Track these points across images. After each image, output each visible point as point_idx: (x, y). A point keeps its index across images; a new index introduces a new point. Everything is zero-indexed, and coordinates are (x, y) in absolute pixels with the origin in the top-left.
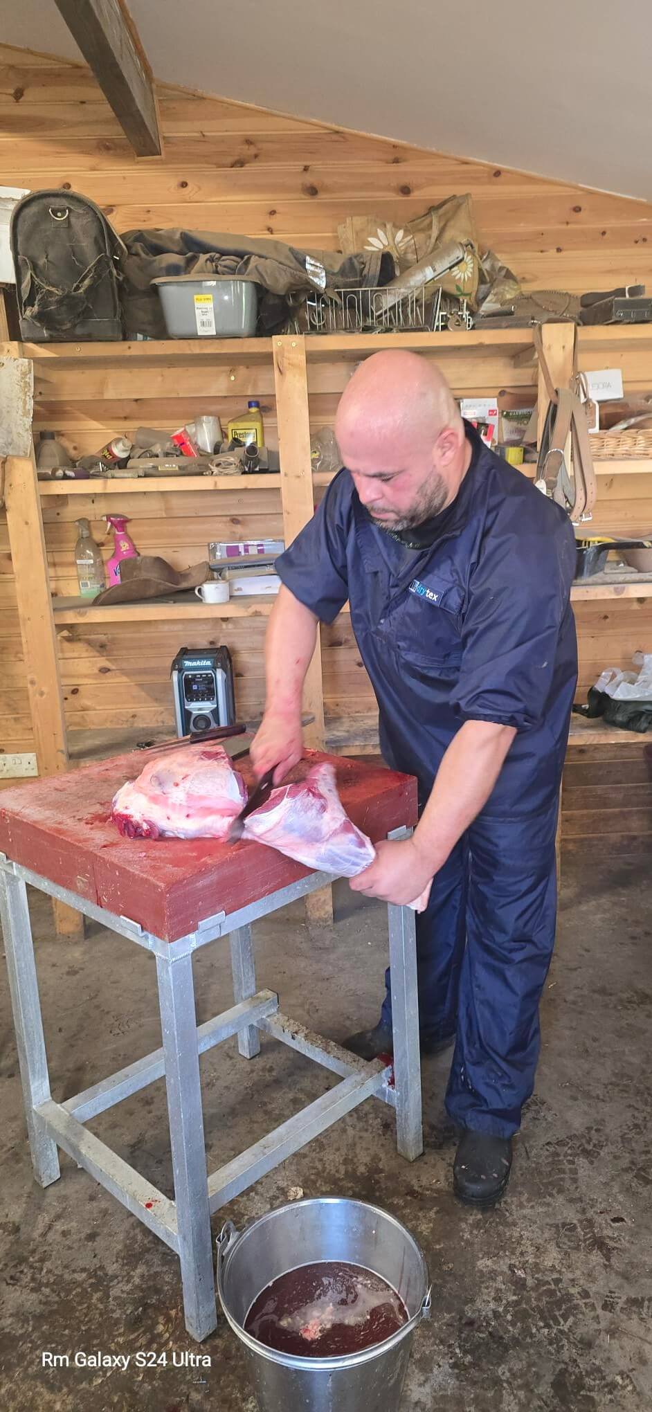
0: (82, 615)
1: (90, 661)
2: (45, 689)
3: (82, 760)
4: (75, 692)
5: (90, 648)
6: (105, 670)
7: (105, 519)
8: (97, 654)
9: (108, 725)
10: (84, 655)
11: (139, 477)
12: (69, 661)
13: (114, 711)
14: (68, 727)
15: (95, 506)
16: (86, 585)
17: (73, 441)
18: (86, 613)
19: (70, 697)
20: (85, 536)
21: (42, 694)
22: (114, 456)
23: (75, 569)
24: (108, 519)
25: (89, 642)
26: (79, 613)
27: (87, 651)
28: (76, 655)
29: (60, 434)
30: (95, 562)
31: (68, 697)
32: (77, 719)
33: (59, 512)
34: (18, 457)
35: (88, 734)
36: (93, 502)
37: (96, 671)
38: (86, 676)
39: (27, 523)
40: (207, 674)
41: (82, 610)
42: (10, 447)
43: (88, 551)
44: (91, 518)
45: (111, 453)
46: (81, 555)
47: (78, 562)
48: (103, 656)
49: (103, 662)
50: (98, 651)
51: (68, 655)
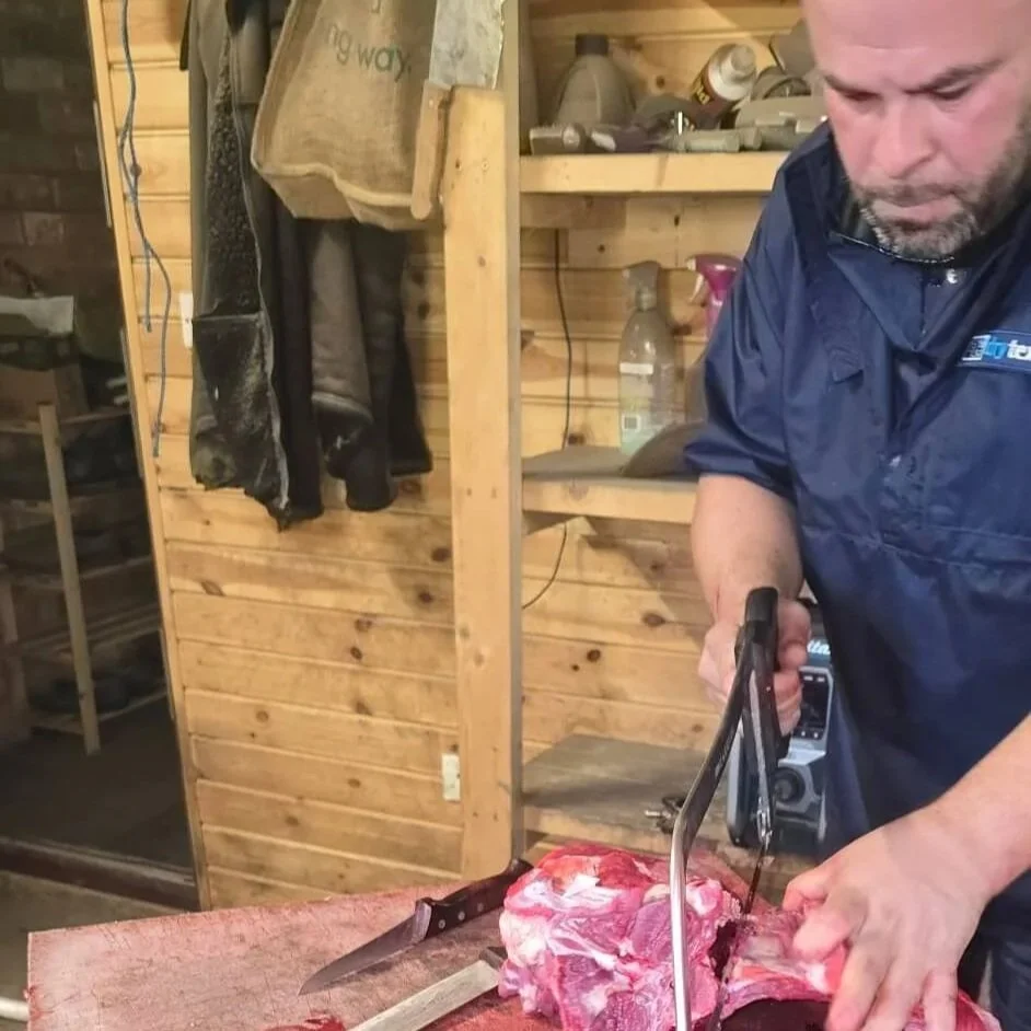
0: (578, 495)
1: (629, 597)
2: (486, 651)
3: (546, 811)
4: (593, 656)
5: (632, 568)
6: (654, 620)
7: (692, 265)
8: (642, 582)
9: (646, 738)
10: (620, 580)
11: (743, 149)
12: (593, 590)
13: (662, 711)
14: (574, 725)
15: (681, 232)
16: (631, 424)
17: (659, 64)
18: (585, 492)
19: (585, 665)
20: (645, 306)
21: (479, 660)
22: (714, 98)
23: (613, 382)
24: (700, 268)
25: (632, 555)
26: (572, 491)
27: (626, 573)
28: (602, 577)
29: (632, 44)
30: (657, 369)
31: (580, 665)
32: (592, 715)
33: (603, 242)
34: (474, 87)
35: (601, 749)
36: (677, 221)
37: (637, 619)
38: (618, 627)
39: (482, 262)
40: (815, 676)
41: (579, 484)
42: (460, 64)
43: (648, 346)
44: (667, 263)
45: (707, 90)
46: (630, 350)
47: (624, 367)
48: (654, 588)
49: (653, 601)
50: (647, 577)
51: (590, 575)
